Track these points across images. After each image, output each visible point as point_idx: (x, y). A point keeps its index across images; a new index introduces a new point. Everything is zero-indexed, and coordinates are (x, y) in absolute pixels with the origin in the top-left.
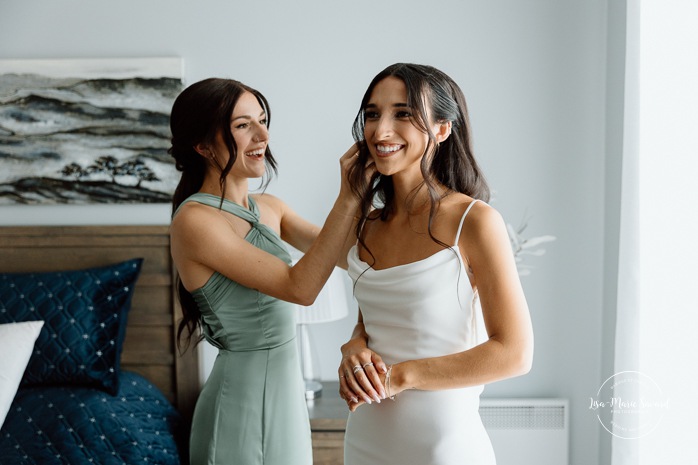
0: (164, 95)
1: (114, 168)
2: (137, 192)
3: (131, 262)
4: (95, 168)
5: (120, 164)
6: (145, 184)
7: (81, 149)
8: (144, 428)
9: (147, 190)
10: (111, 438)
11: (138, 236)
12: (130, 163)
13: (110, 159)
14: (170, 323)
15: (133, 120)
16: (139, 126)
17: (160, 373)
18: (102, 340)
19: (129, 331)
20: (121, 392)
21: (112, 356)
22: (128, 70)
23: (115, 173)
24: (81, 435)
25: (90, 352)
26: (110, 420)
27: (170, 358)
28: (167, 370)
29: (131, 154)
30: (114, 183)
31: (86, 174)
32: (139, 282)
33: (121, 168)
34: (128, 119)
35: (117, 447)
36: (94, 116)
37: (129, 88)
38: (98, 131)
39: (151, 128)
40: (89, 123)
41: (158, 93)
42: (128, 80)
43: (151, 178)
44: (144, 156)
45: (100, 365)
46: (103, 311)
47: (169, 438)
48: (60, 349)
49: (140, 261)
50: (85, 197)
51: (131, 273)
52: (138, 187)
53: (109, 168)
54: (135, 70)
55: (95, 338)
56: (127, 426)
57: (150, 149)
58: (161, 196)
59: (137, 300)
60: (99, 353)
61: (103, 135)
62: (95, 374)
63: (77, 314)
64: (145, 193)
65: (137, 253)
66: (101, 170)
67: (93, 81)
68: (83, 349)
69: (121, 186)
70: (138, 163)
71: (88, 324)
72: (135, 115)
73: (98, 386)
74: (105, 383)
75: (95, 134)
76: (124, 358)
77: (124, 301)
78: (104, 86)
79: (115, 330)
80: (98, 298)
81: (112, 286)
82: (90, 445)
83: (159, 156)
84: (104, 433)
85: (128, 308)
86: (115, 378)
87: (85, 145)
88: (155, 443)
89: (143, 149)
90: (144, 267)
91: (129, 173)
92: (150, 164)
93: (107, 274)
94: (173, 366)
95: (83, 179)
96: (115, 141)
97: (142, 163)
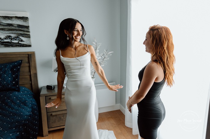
0: (24, 21)
1: (11, 39)
2: (18, 44)
3: (19, 61)
4: (5, 39)
5: (12, 37)
6: (20, 42)
7: (1, 34)
8: (28, 98)
9: (21, 44)
10: (20, 101)
11: (20, 54)
12: (15, 37)
13: (10, 36)
14: (30, 74)
15: (16, 27)
16: (17, 28)
17: (28, 86)
18: (14, 79)
19: (20, 77)
20: (21, 91)
21: (17, 83)
22: (13, 14)
23: (12, 40)
24: (12, 101)
25: (11, 82)
26: (19, 97)
27: (30, 82)
28: (30, 85)
29: (16, 35)
30: (11, 42)
31: (3, 40)
32: (22, 65)
34: (14, 26)
35: (22, 103)
36: (4, 26)
37: (13, 19)
38: (5, 29)
39: (20, 29)
40: (2, 27)
41: (22, 21)
42: (13, 17)
43: (22, 41)
44: (19, 36)
45: (14, 85)
46: (13, 73)
47: (34, 100)
48: (3, 83)
49: (21, 61)
50: (3, 46)
51: (20, 63)
52: (18, 43)
53: (10, 39)
54: (15, 14)
55: (12, 79)
56: (24, 98)
57: (21, 34)
58: (24, 45)
59: (21, 69)
60: (14, 82)
61: (7, 30)
62: (13, 87)
63: (6, 74)
64: (20, 44)
65: (20, 59)
66: (7, 39)
67: (4, 16)
68: (9, 81)
69: (13, 43)
70: (18, 37)
71: (10, 76)
72: (16, 26)
73: (14, 90)
74: (16, 89)
75: (5, 30)
76: (20, 83)
77: (19, 70)
78: (6, 18)
79: (17, 77)
80: (12, 69)
81: (15, 66)
82: (15, 103)
83: (23, 36)
84: (18, 100)
85: (20, 72)
86: (19, 88)
87: (2, 33)
88: (31, 101)
89: (19, 34)
90: (23, 62)
91: (15, 40)
92: (21, 37)
93: (14, 64)
94: (31, 84)
95: (2, 41)
96: (11, 32)
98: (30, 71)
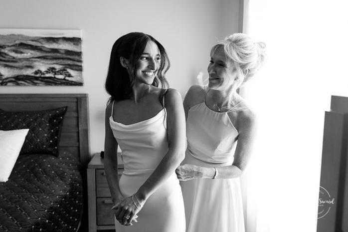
0: (74, 44)
1: (55, 72)
2: (64, 81)
3: (63, 108)
4: (47, 72)
5: (57, 70)
6: (67, 78)
7: (42, 64)
8: (69, 169)
9: (68, 80)
10: (56, 172)
11: (64, 98)
12: (61, 70)
13: (53, 69)
14: (77, 131)
15: (62, 53)
16: (64, 56)
17: (74, 150)
18: (52, 137)
19: (62, 134)
20: (60, 156)
21: (56, 143)
22: (60, 34)
23: (55, 74)
24: (45, 171)
25: (47, 141)
26: (56, 166)
27: (78, 144)
28: (76, 149)
29: (61, 66)
30: (55, 77)
31: (44, 74)
32: (67, 115)
33: (58, 72)
34: (60, 53)
35: (59, 175)
36: (46, 52)
37: (60, 41)
38: (48, 58)
39: (69, 57)
40: (44, 54)
41: (72, 44)
42: (60, 38)
43: (70, 76)
44: (67, 67)
45: (51, 146)
46: (52, 125)
47: (78, 173)
48: (36, 140)
49: (66, 107)
50: (43, 83)
51: (63, 112)
52: (64, 79)
53: (53, 72)
54: (63, 34)
55: (49, 136)
56: (62, 168)
57: (69, 65)
58: (73, 83)
59: (65, 122)
60: (51, 141)
61: (50, 59)
62: (49, 149)
63: (42, 127)
64: (67, 82)
65: (65, 104)
66: (50, 73)
67: (46, 38)
68: (44, 140)
69: (58, 79)
70: (64, 70)
71: (46, 130)
72: (63, 52)
73: (50, 153)
74: (54, 153)
75: (47, 59)
76: (61, 144)
77: (60, 122)
78: (50, 40)
79: (57, 133)
80: (51, 121)
81: (56, 116)
82: (48, 175)
83: (72, 68)
84: (53, 170)
85: (62, 125)
86: (57, 151)
87: (43, 63)
88: (73, 174)
89: (66, 65)
90: (68, 109)
91: (61, 74)
92: (69, 71)
93: (54, 112)
94: (79, 147)
95: (42, 76)
96: (55, 61)
97: (66, 70)
98: (78, 126)
